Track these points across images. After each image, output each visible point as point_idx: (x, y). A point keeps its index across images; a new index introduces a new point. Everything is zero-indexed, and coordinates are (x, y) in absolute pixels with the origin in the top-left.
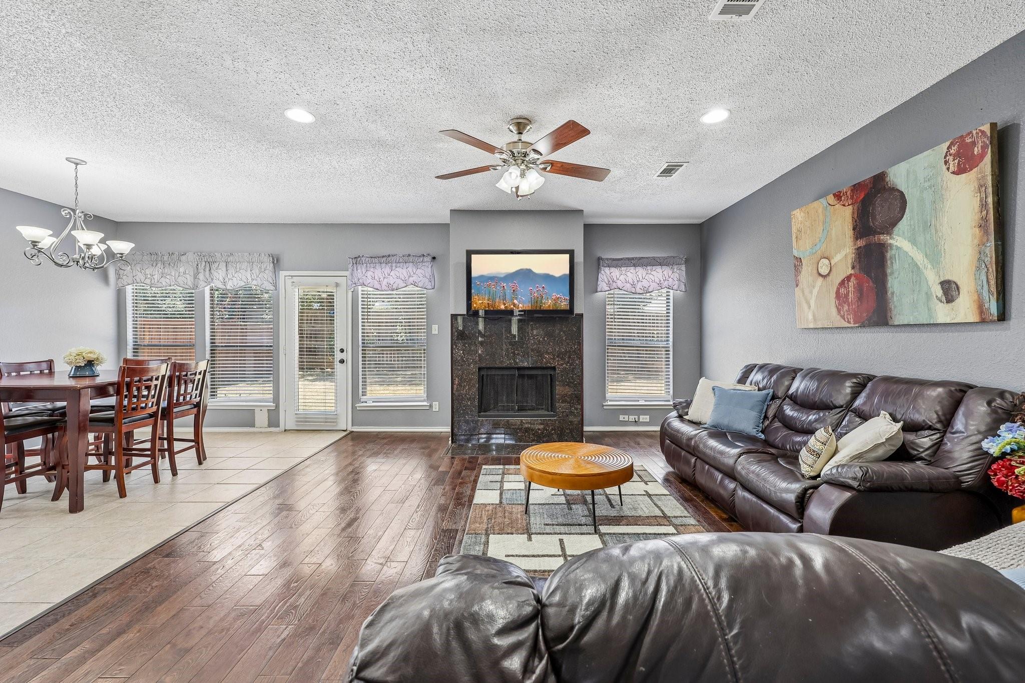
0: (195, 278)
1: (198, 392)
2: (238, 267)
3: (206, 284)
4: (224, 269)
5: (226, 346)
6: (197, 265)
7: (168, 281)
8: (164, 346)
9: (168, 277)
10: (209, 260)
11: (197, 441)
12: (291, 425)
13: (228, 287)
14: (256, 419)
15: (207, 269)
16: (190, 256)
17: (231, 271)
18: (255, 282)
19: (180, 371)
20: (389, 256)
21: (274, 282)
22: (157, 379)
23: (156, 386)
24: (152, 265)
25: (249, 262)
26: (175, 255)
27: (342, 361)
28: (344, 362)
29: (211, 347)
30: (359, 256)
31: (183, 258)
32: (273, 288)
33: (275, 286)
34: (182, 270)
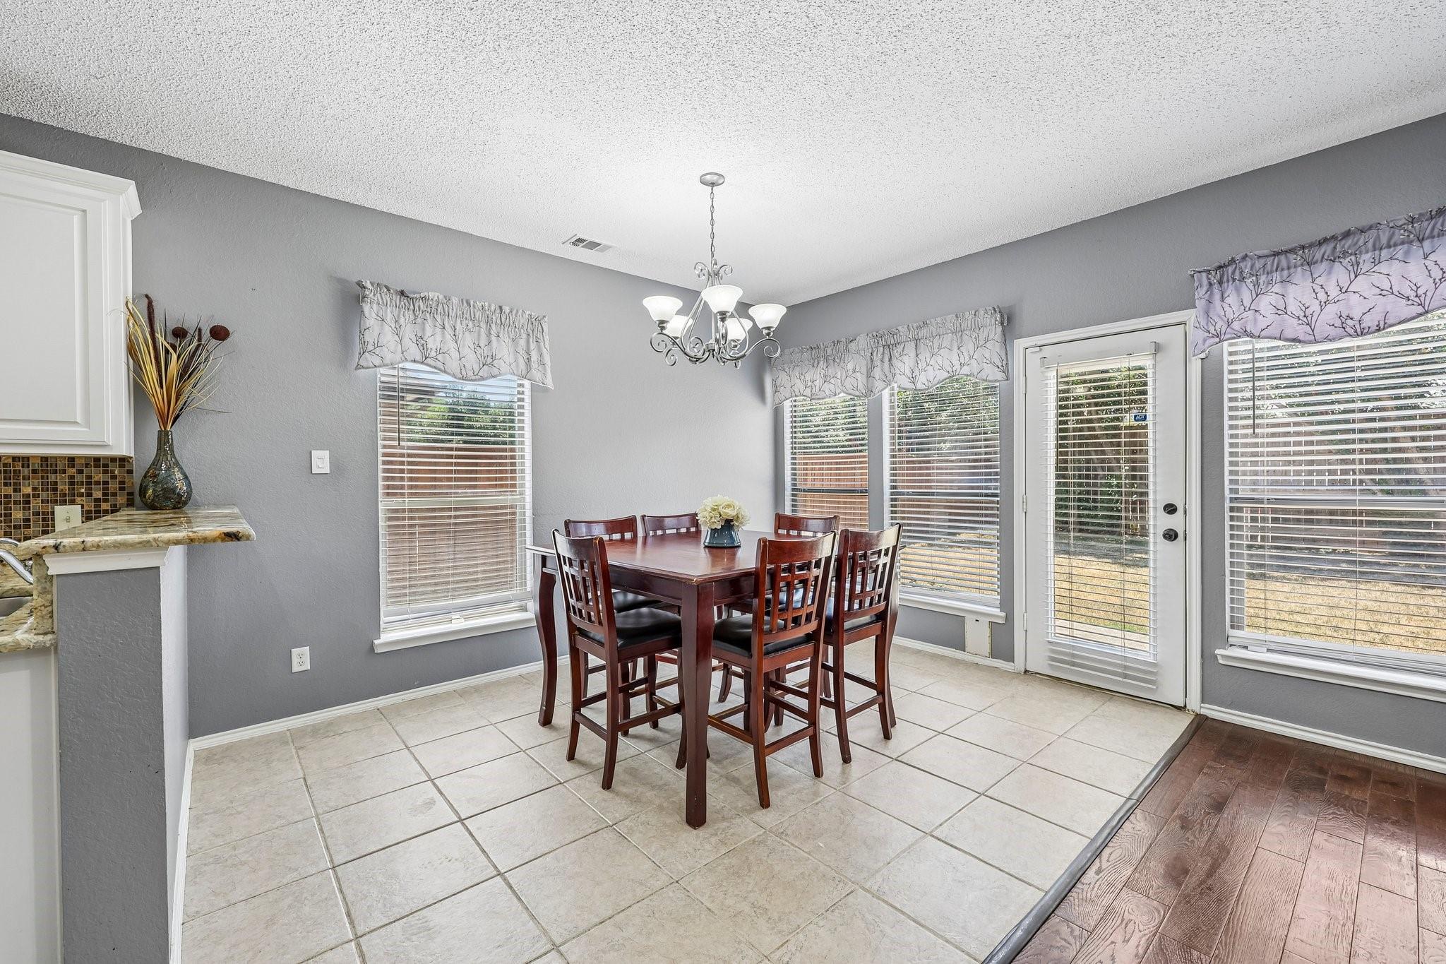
0: (869, 376)
1: (883, 590)
2: (936, 345)
3: (883, 385)
4: (913, 354)
5: (914, 494)
6: (872, 355)
7: (832, 387)
8: (828, 491)
9: (832, 381)
10: (889, 343)
11: (880, 685)
12: (1038, 663)
13: (919, 386)
14: (968, 635)
15: (886, 359)
16: (863, 342)
17: (925, 354)
18: (966, 370)
19: (855, 549)
20: (1347, 234)
21: (1004, 363)
22: (818, 565)
23: (817, 578)
24: (813, 366)
25: (955, 333)
26: (842, 344)
27: (1171, 535)
28: (1176, 536)
29: (892, 494)
30: (1233, 261)
31: (853, 346)
32: (1000, 376)
33: (1006, 370)
34: (850, 366)
